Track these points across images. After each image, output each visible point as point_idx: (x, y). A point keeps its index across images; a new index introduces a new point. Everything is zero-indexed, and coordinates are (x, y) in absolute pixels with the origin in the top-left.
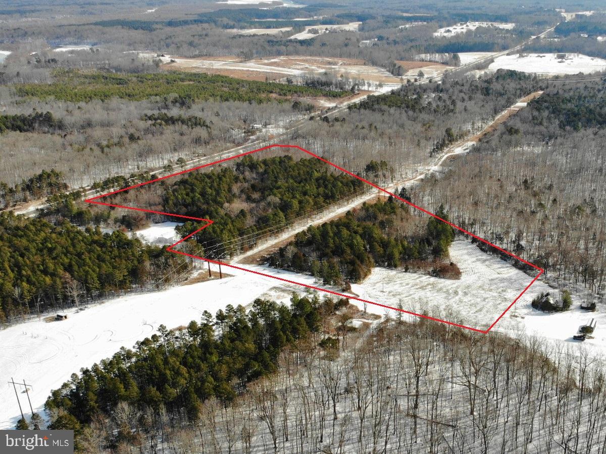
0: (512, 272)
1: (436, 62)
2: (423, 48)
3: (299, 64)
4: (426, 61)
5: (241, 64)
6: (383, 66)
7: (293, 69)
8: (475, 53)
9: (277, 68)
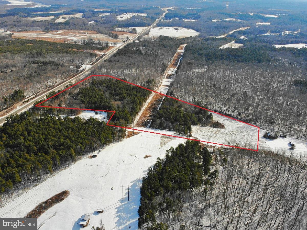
0: (242, 124)
1: (126, 32)
2: (117, 26)
3: (72, 34)
4: (121, 31)
5: (45, 35)
6: (106, 34)
7: (70, 36)
8: (139, 27)
9: (62, 36)
